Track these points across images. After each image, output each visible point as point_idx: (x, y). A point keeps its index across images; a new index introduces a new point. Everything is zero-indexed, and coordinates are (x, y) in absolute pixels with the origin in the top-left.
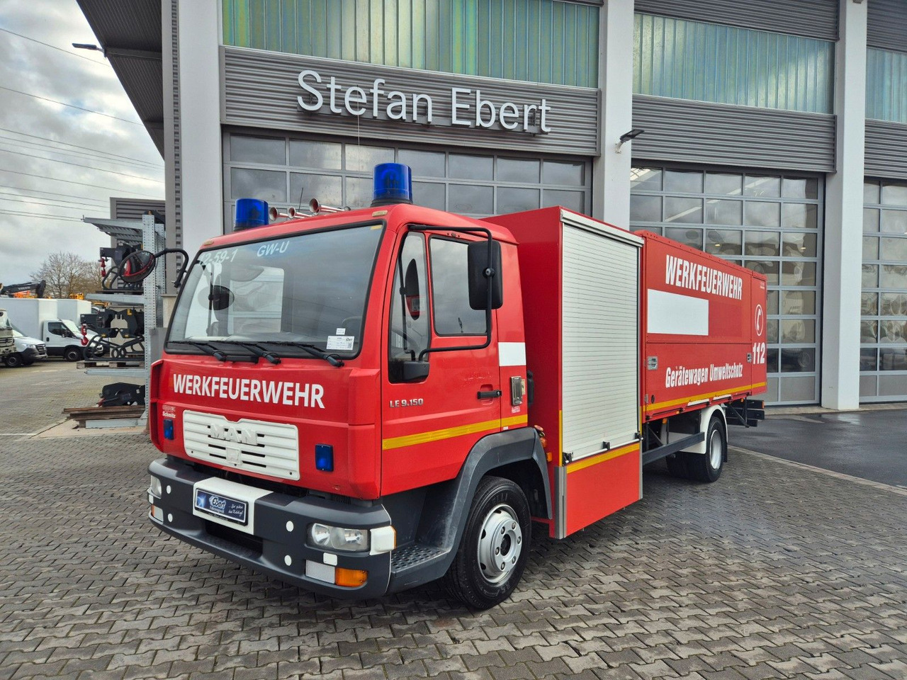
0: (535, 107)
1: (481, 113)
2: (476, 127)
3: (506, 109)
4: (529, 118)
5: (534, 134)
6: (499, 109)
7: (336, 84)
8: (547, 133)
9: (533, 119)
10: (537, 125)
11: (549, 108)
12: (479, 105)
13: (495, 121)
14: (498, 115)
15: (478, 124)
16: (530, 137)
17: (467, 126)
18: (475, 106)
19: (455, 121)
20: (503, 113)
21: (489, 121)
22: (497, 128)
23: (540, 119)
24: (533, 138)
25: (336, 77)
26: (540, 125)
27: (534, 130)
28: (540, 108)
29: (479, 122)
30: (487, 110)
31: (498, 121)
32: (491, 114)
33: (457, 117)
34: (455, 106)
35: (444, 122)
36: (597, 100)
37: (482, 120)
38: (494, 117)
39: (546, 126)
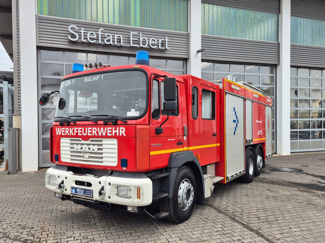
0: (163, 40)
1: (142, 41)
2: (140, 47)
3: (152, 40)
4: (161, 43)
5: (163, 50)
6: (149, 40)
8: (168, 50)
9: (163, 44)
10: (164, 46)
11: (169, 40)
13: (148, 45)
14: (149, 42)
16: (162, 51)
17: (137, 47)
18: (140, 39)
19: (132, 45)
20: (151, 42)
21: (145, 44)
22: (148, 47)
23: (166, 44)
24: (163, 51)
26: (165, 46)
27: (163, 48)
28: (165, 40)
29: (141, 45)
30: (144, 40)
31: (149, 44)
32: (146, 42)
33: (133, 43)
34: (132, 39)
35: (128, 45)
36: (187, 37)
37: (142, 44)
38: (147, 43)
39: (168, 46)
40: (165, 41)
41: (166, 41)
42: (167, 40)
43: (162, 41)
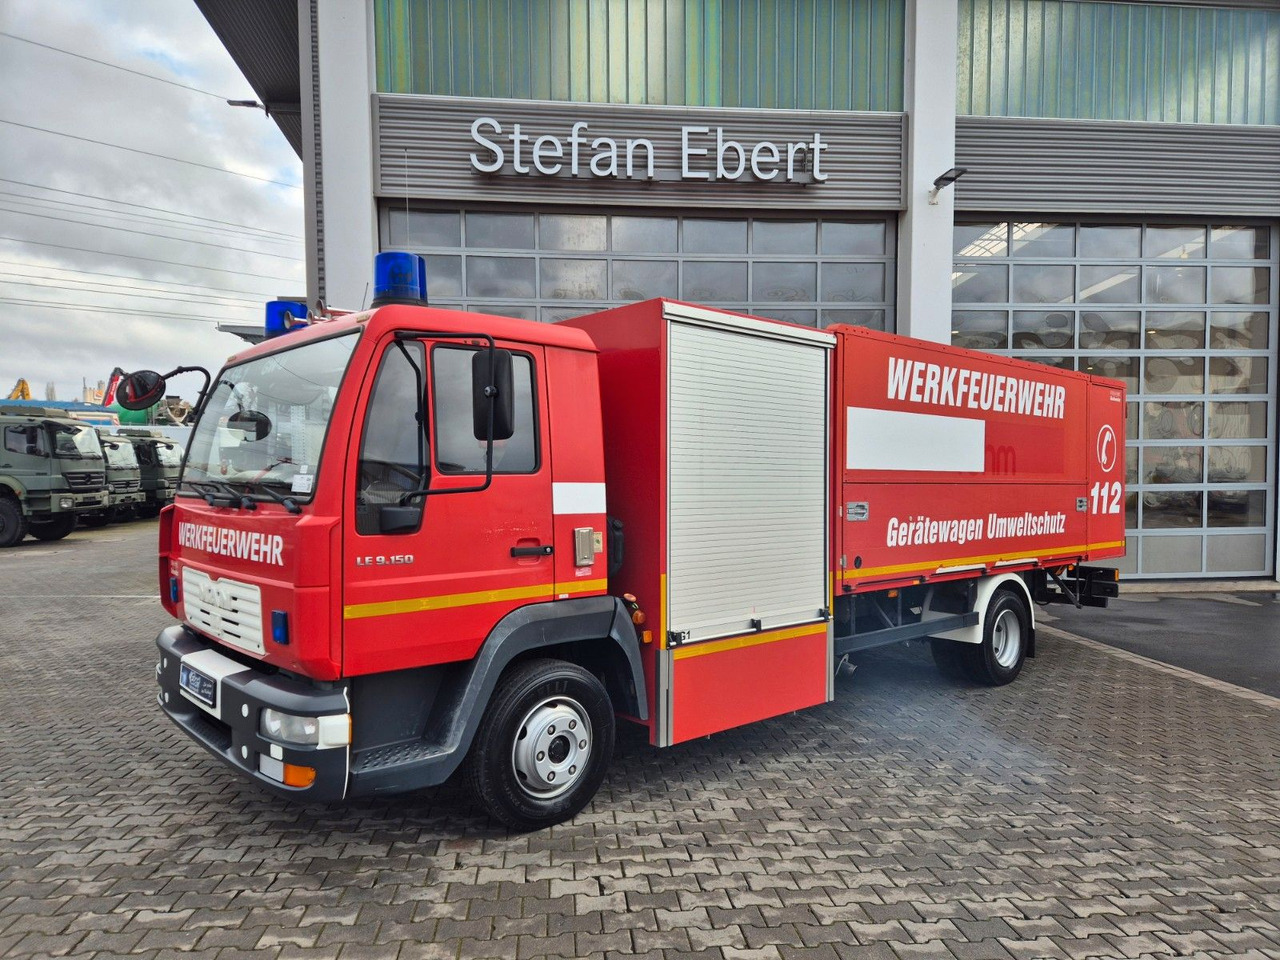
0: (803, 146)
1: (724, 159)
2: (718, 180)
3: (760, 151)
4: (795, 161)
5: (804, 185)
6: (751, 151)
7: (521, 133)
8: (823, 182)
9: (804, 161)
10: (808, 171)
11: (825, 146)
12: (721, 149)
13: (746, 169)
14: (748, 160)
15: (719, 176)
16: (800, 189)
17: (705, 180)
18: (716, 150)
19: (686, 174)
20: (755, 157)
21: (736, 169)
22: (748, 179)
23: (812, 161)
24: (805, 191)
25: (521, 124)
26: (812, 171)
27: (803, 178)
28: (811, 146)
29: (721, 172)
30: (733, 155)
31: (748, 169)
32: (738, 159)
33: (689, 168)
34: (686, 151)
35: (670, 175)
36: (901, 130)
37: (726, 169)
38: (742, 164)
39: (821, 171)
40: (809, 149)
41: (813, 149)
42: (817, 146)
43: (800, 151)
